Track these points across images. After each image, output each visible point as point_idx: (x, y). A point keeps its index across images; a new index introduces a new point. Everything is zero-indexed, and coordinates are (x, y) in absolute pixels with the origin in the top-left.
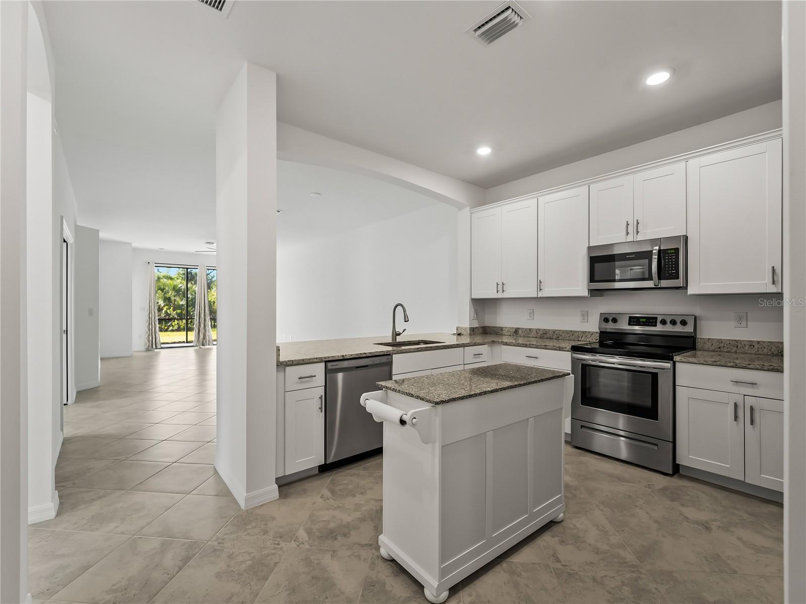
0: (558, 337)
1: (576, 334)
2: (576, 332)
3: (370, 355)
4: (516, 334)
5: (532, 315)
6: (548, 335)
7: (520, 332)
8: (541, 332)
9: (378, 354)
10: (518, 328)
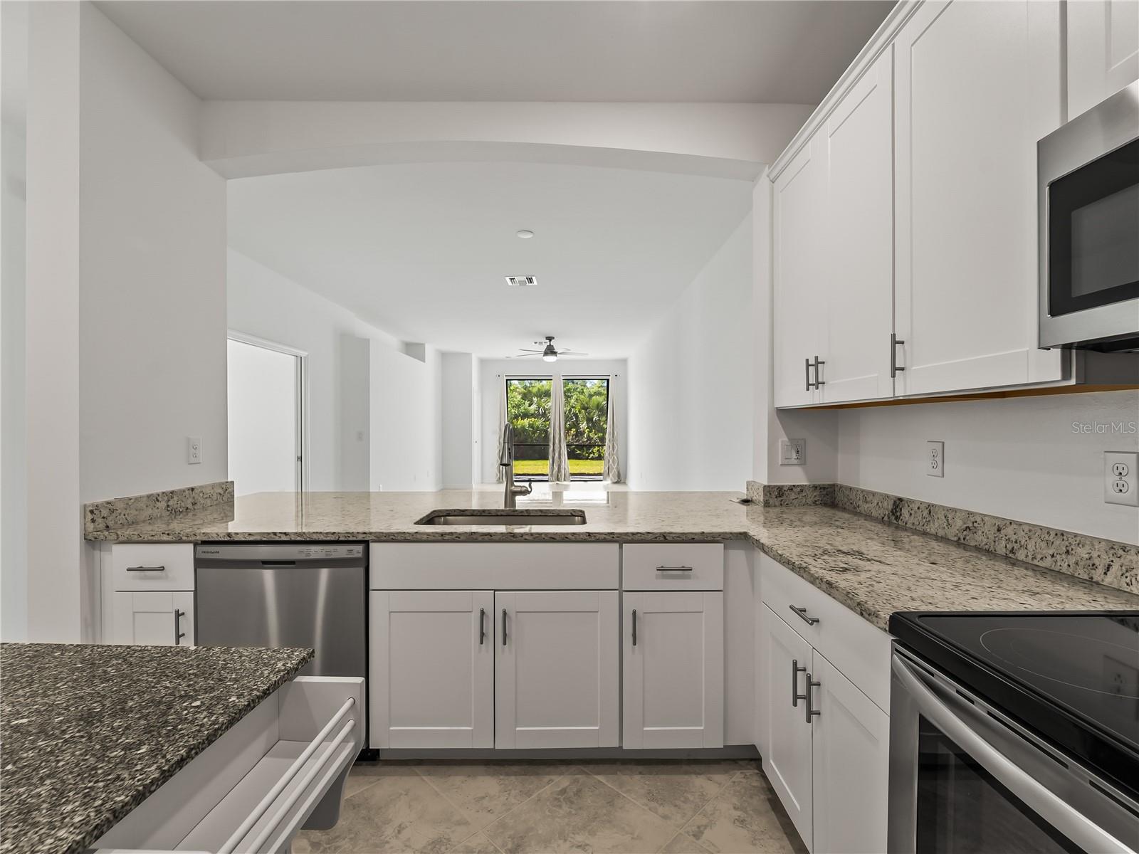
0: (1012, 551)
1: (1083, 552)
2: (1080, 540)
3: (299, 539)
4: (897, 518)
5: (939, 459)
6: (979, 538)
7: (905, 512)
8: (959, 523)
9: (322, 538)
10: (901, 500)
